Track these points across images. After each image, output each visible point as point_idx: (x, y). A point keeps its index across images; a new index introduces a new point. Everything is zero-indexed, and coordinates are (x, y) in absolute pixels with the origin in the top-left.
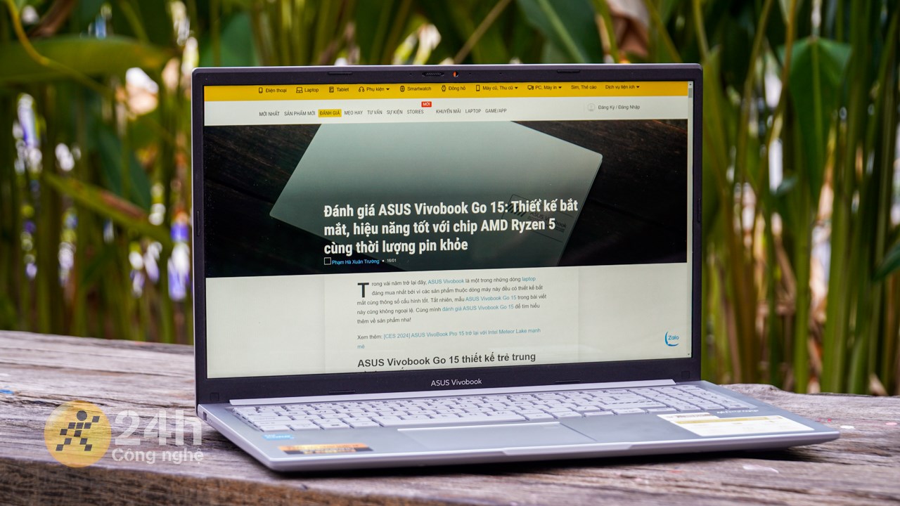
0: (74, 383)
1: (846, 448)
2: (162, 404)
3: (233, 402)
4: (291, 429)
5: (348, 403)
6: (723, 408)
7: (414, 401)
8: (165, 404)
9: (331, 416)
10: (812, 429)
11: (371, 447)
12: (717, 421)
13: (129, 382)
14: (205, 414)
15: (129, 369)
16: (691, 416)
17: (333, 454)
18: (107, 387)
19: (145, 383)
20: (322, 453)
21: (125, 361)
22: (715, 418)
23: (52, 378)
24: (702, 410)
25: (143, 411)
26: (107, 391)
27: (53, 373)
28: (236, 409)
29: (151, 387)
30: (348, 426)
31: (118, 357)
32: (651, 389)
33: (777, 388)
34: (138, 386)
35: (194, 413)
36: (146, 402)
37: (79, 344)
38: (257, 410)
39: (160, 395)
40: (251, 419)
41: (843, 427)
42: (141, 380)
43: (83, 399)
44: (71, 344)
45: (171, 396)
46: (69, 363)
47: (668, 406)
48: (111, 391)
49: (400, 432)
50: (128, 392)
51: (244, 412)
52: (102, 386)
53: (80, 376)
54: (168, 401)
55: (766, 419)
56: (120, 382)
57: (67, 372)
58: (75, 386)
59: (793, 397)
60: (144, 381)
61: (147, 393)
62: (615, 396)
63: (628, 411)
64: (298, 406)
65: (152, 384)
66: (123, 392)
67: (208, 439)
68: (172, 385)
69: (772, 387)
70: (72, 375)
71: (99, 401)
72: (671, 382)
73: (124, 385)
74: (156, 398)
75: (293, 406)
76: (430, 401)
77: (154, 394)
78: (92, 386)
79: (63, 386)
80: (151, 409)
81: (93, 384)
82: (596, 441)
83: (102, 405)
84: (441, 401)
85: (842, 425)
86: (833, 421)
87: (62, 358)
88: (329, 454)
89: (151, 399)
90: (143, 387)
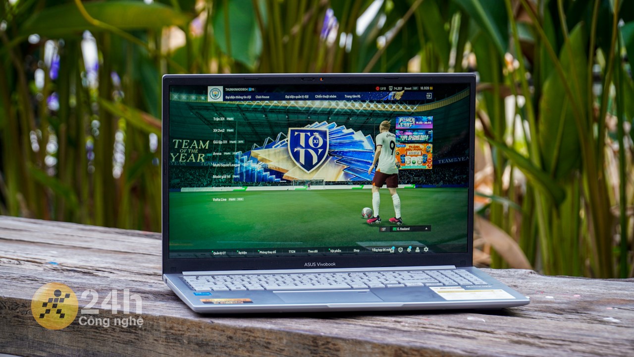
0: (96, 259)
1: (539, 309)
2: (147, 273)
3: (184, 273)
4: (212, 290)
5: (252, 275)
6: (471, 284)
7: (292, 275)
8: (149, 273)
9: (238, 283)
10: (514, 298)
11: (253, 301)
12: (462, 292)
13: (131, 259)
14: (166, 280)
15: (133, 250)
16: (449, 288)
17: (230, 304)
18: (116, 261)
19: (140, 260)
20: (224, 304)
21: (133, 244)
22: (463, 290)
23: (84, 255)
24: (459, 285)
25: (134, 277)
26: (116, 264)
27: (85, 251)
28: (185, 277)
29: (143, 262)
30: (245, 289)
31: (129, 242)
32: (438, 271)
33: (535, 272)
34: (136, 261)
35: (161, 279)
36: (138, 272)
37: (105, 232)
38: (197, 278)
39: (148, 267)
40: (191, 283)
41: (546, 297)
42: (139, 257)
43: (100, 269)
44: (101, 232)
45: (154, 268)
46: (96, 245)
47: (440, 282)
48: (118, 264)
49: (274, 293)
50: (128, 265)
51: (188, 279)
52: (113, 261)
53: (101, 254)
54: (151, 272)
55: (493, 291)
56: (124, 259)
57: (94, 251)
58: (97, 261)
59: (539, 278)
60: (140, 258)
61: (140, 266)
62: (413, 275)
63: (414, 285)
64: (222, 276)
65: (144, 261)
66: (125, 265)
67: (168, 295)
68: (156, 261)
69: (533, 271)
70: (97, 254)
71: (109, 270)
72: (453, 267)
73: (127, 261)
74: (145, 269)
75: (219, 276)
76: (301, 275)
77: (144, 267)
78: (107, 261)
79: (89, 260)
80: (140, 276)
81: (109, 260)
82: (384, 301)
83: (111, 273)
84: (307, 275)
85: (547, 296)
86: (544, 293)
87: (93, 241)
88: (228, 304)
89: (141, 270)
90: (139, 262)
